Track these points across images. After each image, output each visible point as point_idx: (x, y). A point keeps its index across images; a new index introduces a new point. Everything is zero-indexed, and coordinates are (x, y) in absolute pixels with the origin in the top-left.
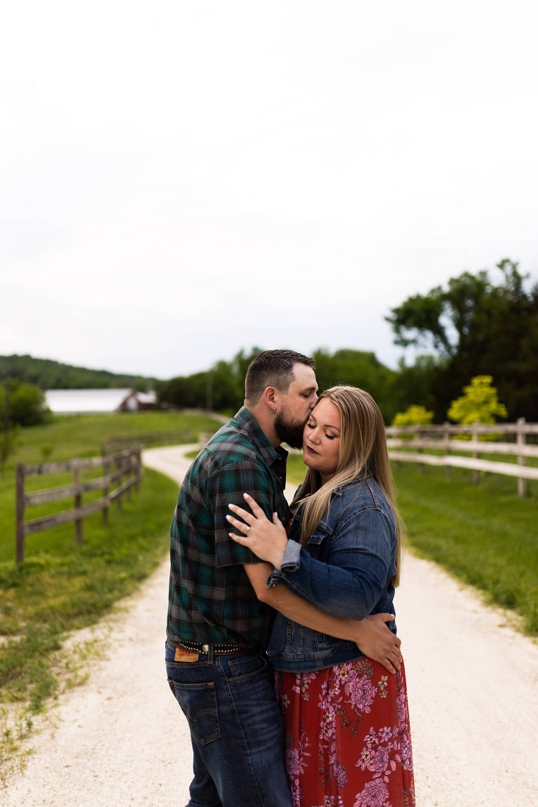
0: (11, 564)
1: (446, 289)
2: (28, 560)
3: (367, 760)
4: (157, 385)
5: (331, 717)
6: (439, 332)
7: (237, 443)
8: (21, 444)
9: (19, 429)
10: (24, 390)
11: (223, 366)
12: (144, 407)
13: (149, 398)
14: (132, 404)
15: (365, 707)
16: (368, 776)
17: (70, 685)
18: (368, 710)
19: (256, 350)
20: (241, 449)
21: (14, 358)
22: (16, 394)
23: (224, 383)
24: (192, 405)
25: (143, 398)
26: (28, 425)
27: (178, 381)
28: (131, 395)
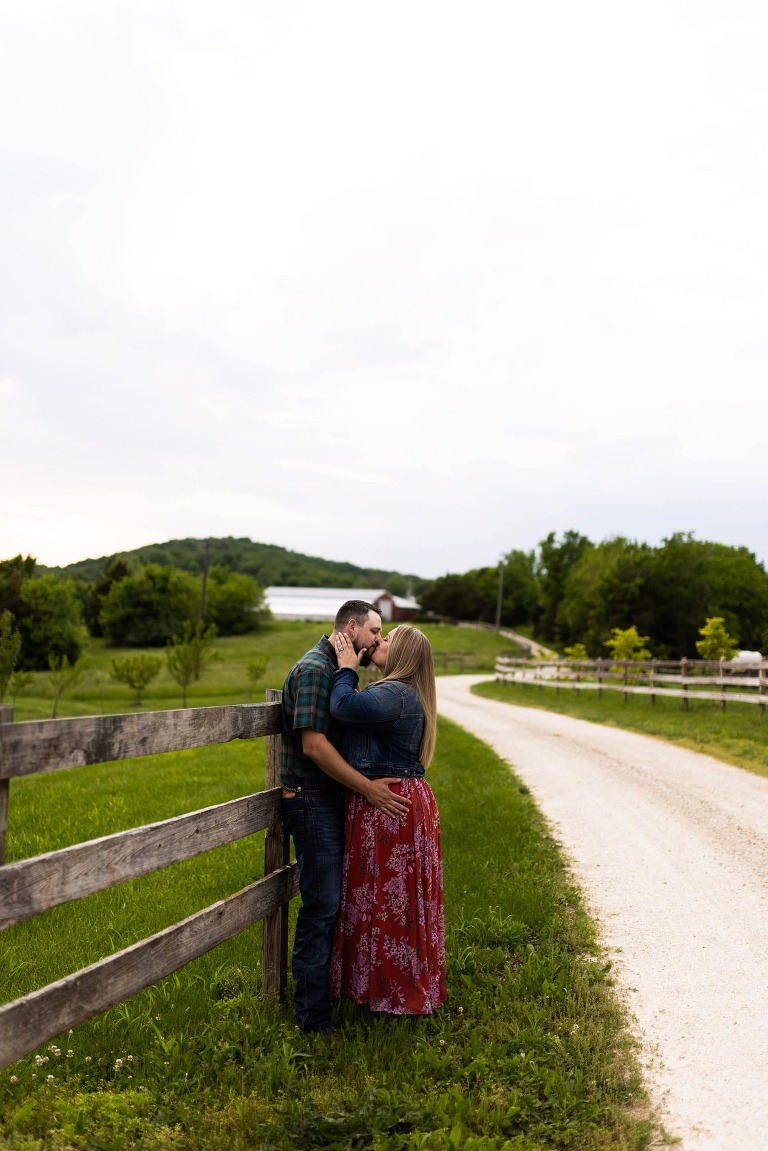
3: (393, 863)
4: (419, 587)
5: (371, 834)
7: (315, 659)
8: (216, 658)
10: (237, 582)
11: (517, 558)
12: (401, 615)
13: (409, 603)
14: (387, 608)
15: (394, 830)
16: (394, 874)
18: (395, 832)
19: (572, 535)
20: (317, 662)
22: (224, 588)
23: (520, 585)
24: (471, 617)
25: (400, 602)
26: (237, 633)
27: (450, 581)
28: (384, 598)
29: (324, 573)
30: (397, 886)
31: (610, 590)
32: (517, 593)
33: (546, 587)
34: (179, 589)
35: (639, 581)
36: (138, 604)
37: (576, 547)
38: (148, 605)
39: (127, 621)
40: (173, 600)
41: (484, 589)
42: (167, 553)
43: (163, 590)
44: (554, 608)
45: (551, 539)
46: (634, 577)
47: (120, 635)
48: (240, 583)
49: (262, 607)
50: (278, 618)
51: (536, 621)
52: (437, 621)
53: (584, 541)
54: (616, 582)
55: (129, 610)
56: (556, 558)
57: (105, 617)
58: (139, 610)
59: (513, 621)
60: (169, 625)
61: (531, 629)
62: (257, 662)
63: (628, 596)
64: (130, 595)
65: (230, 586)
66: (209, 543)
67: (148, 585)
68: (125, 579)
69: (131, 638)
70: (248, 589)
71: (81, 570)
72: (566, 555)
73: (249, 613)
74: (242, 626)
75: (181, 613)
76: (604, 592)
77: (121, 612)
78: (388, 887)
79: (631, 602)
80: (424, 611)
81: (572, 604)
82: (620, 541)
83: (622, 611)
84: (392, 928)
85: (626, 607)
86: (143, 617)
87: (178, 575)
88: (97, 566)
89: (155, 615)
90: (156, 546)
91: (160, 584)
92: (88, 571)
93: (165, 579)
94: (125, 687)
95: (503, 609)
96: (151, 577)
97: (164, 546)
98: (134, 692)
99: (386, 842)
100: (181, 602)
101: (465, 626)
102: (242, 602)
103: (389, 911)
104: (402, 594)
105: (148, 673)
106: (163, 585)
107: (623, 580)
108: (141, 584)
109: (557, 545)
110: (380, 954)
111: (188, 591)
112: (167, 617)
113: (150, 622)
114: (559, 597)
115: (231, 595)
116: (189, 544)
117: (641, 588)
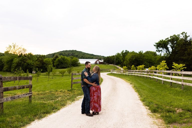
0: (70, 89)
1: (169, 39)
2: (73, 88)
4: (104, 58)
6: (167, 49)
8: (73, 70)
9: (73, 67)
11: (118, 54)
12: (101, 63)
13: (102, 61)
14: (98, 62)
17: (77, 100)
19: (126, 51)
21: (73, 51)
22: (73, 59)
23: (119, 58)
24: (111, 63)
25: (100, 61)
26: (75, 66)
27: (108, 58)
28: (98, 60)
29: (89, 56)
30: (95, 97)
31: (130, 60)
32: (118, 59)
33: (122, 59)
34: (66, 60)
35: (135, 58)
36: (60, 62)
37: (127, 52)
38: (62, 62)
39: (58, 65)
40: (65, 61)
41: (113, 59)
42: (63, 53)
43: (64, 60)
44: (123, 62)
45: (123, 51)
46: (134, 57)
47: (57, 67)
48: (75, 59)
49: (79, 62)
50: (81, 64)
51: (121, 64)
52: (106, 64)
53: (128, 51)
54: (131, 58)
55: (59, 63)
56: (124, 54)
57: (55, 64)
58: (60, 63)
59: (117, 64)
60: (65, 65)
61: (120, 65)
62: (78, 71)
63: (133, 60)
64: (59, 61)
65: (74, 59)
66: (70, 51)
67: (61, 59)
68: (58, 58)
69: (59, 67)
70: (77, 59)
71: (49, 56)
72: (125, 54)
73: (77, 63)
74: (76, 65)
75: (66, 63)
76: (129, 60)
77: (57, 63)
78: (94, 97)
79: (133, 61)
80: (104, 62)
81: (126, 61)
82: (133, 52)
83: (132, 63)
84: (95, 102)
85: (132, 62)
86: (61, 64)
87: (66, 57)
88: (51, 55)
89: (63, 64)
90: (61, 51)
91: (63, 59)
92: (50, 56)
93: (64, 58)
94: (61, 74)
95: (116, 62)
96: (62, 58)
97: (62, 51)
98: (62, 75)
99: (94, 92)
100: (66, 62)
101: (110, 65)
102: (76, 61)
103: (94, 100)
104: (101, 59)
105: (64, 72)
106: (64, 59)
107: (132, 58)
108: (60, 59)
109: (124, 52)
110: (93, 105)
111: (67, 60)
112: (64, 64)
113: (62, 65)
114: (124, 60)
115: (74, 61)
116: (66, 51)
117: (135, 59)
